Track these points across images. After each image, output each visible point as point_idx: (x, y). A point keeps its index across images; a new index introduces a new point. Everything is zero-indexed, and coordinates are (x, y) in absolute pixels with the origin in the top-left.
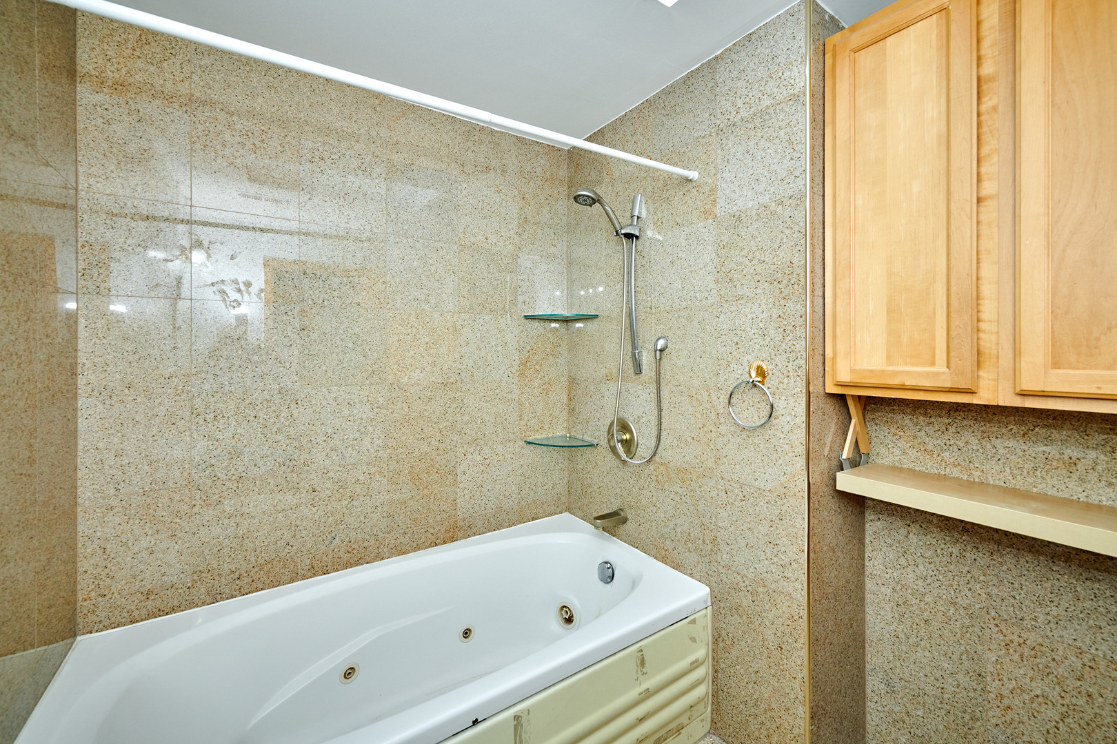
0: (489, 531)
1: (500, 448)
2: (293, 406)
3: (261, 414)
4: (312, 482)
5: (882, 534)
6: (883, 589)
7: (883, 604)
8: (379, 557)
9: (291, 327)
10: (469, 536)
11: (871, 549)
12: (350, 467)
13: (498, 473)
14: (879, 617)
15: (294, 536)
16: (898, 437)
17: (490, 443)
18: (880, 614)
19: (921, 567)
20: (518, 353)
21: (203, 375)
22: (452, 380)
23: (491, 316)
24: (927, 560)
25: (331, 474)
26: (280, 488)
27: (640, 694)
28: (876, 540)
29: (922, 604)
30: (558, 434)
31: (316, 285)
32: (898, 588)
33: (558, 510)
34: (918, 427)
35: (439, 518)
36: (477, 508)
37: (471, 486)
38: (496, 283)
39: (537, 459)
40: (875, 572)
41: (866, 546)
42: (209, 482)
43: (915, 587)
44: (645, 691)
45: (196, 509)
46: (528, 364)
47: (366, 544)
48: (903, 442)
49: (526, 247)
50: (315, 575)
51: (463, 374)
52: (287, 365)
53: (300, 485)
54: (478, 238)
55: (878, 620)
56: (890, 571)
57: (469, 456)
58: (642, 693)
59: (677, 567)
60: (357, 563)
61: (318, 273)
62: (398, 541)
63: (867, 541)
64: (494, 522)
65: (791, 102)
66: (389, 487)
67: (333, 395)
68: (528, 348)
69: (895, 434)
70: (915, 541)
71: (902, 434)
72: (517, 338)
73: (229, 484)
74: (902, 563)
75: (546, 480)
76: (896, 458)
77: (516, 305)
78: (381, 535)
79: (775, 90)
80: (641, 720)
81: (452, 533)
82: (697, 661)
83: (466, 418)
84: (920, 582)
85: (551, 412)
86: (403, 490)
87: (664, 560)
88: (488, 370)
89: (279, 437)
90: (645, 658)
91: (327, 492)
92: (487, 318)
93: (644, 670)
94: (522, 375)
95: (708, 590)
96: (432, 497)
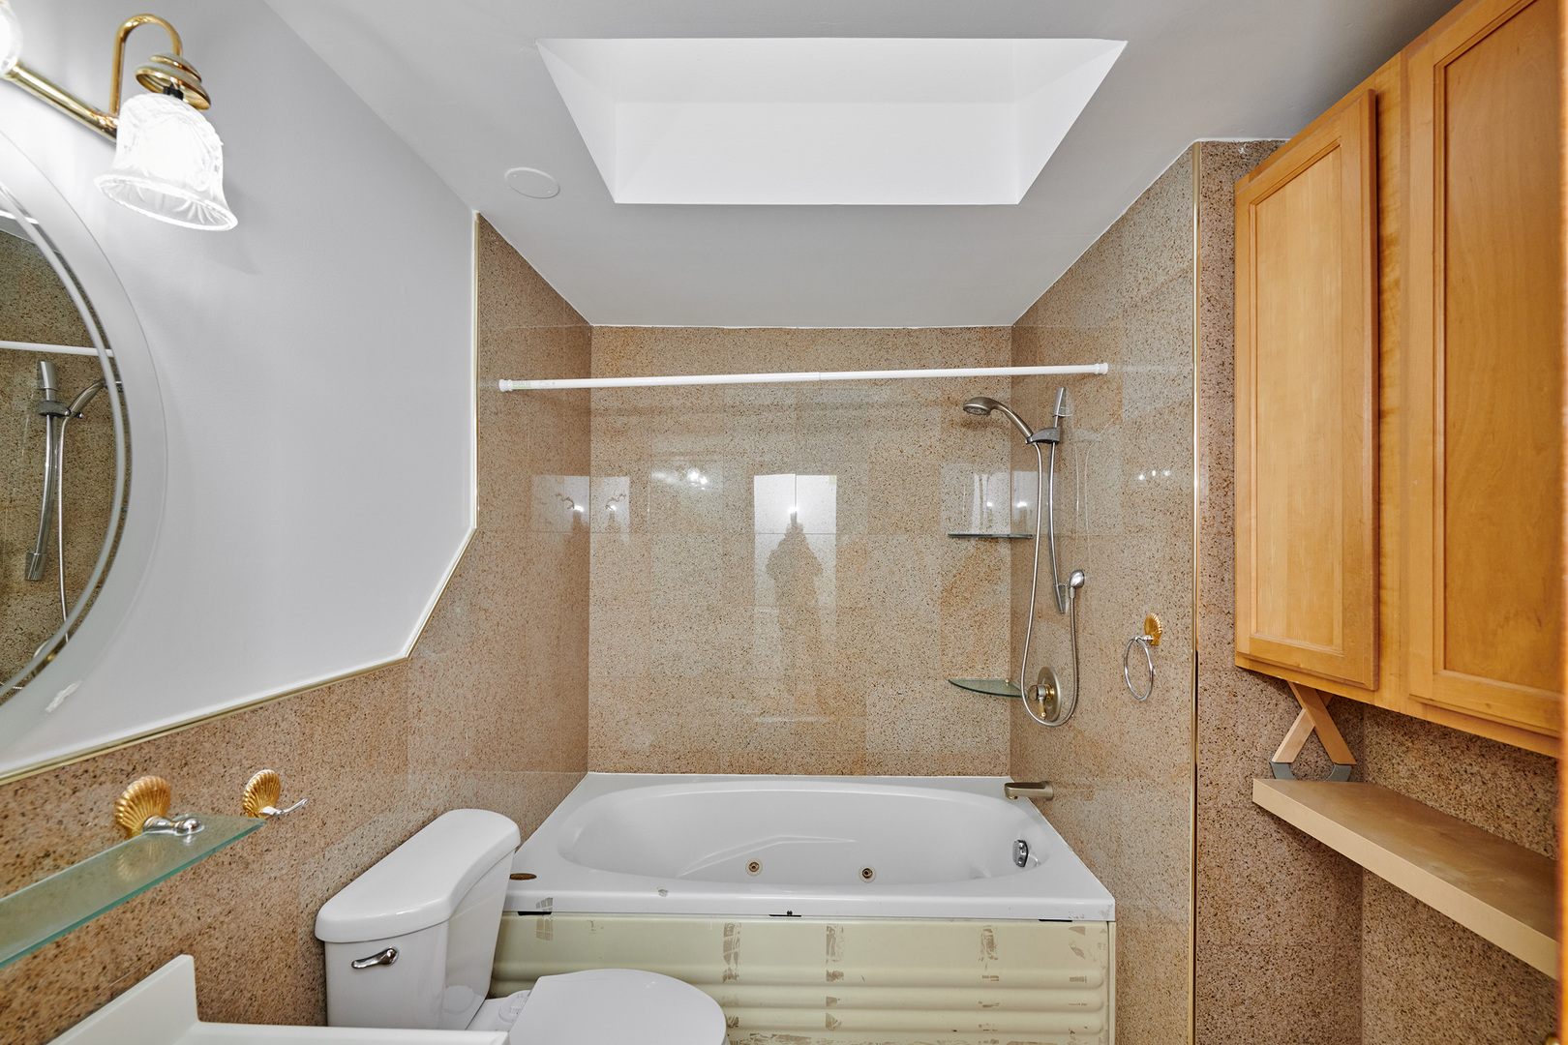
0: (903, 774)
1: (917, 684)
2: (718, 621)
3: (694, 626)
4: (731, 690)
5: (1383, 895)
6: (1385, 980)
7: (1383, 1005)
8: (786, 771)
9: (716, 553)
10: (879, 774)
11: (1369, 915)
12: (762, 681)
13: (914, 711)
14: (1379, 1022)
15: (718, 734)
16: (1404, 748)
17: (904, 677)
18: (1380, 1019)
19: (1432, 959)
20: (940, 578)
21: (657, 592)
22: (861, 605)
23: (906, 537)
24: (1440, 951)
25: (746, 685)
26: (708, 690)
27: (984, 977)
28: (1376, 903)
29: (1433, 1018)
30: (995, 677)
31: (736, 515)
32: (1403, 986)
33: (995, 771)
34: (1431, 738)
35: (846, 747)
36: (888, 745)
37: (881, 720)
38: (912, 499)
39: (967, 704)
40: (1374, 952)
41: (1364, 909)
42: (660, 676)
43: (1424, 988)
44: (992, 977)
45: (652, 697)
46: (954, 591)
47: (775, 755)
48: (1411, 758)
49: (952, 454)
50: (733, 772)
51: (873, 600)
52: (714, 585)
53: (722, 691)
54: (891, 452)
55: (1378, 1028)
56: (1393, 956)
57: (880, 688)
58: (987, 977)
59: (1090, 866)
60: (767, 771)
61: (737, 504)
62: (805, 761)
63: (1365, 901)
64: (908, 766)
66: (796, 706)
67: (749, 614)
68: (954, 572)
69: (1401, 744)
70: (1425, 917)
71: (1410, 744)
72: (940, 561)
73: (673, 681)
74: (1408, 947)
75: (978, 731)
76: (1402, 780)
77: (938, 523)
78: (789, 750)
80: (985, 1006)
81: (860, 764)
82: (1082, 979)
83: (877, 646)
84: (1430, 983)
85: (986, 649)
86: (809, 712)
87: (1080, 853)
88: (902, 596)
89: (707, 647)
90: (995, 941)
91: (744, 701)
92: (902, 538)
93: (994, 954)
94: (945, 603)
95: (1112, 901)
96: (839, 725)
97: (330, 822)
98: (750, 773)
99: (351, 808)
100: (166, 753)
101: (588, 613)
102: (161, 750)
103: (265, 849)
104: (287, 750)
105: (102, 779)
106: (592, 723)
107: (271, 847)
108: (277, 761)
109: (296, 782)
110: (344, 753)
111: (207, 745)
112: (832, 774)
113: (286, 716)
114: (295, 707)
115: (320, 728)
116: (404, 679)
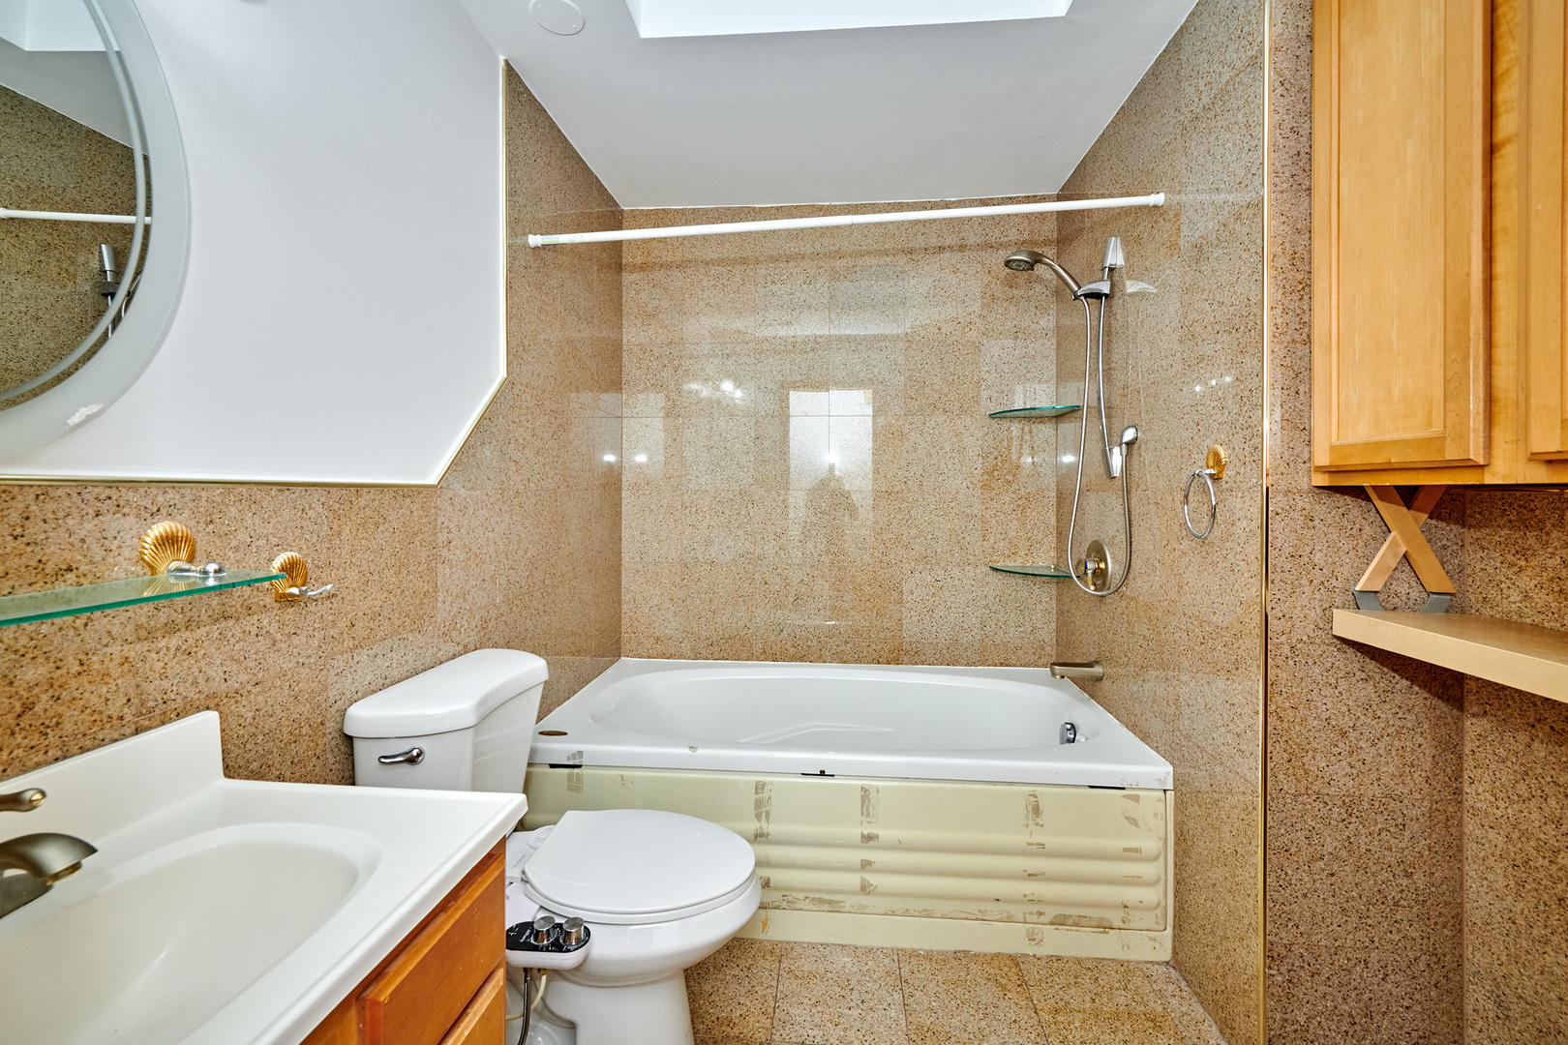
0: (941, 664)
1: (956, 571)
2: (750, 506)
3: (726, 511)
4: (765, 576)
5: (1489, 739)
6: (1492, 834)
7: (1490, 862)
8: (821, 659)
9: (748, 437)
10: (916, 663)
11: (1473, 764)
12: (796, 567)
13: (953, 599)
14: (1485, 883)
15: (750, 620)
16: (1516, 569)
17: (942, 564)
18: (1486, 878)
19: (1552, 802)
20: (981, 460)
21: (689, 477)
22: (897, 489)
23: (944, 418)
24: (1562, 790)
25: (780, 571)
26: (740, 576)
27: (1028, 844)
28: (1480, 749)
29: (1554, 868)
30: (1041, 563)
32: (1514, 836)
33: (1041, 662)
34: (1550, 550)
35: (882, 635)
36: (927, 634)
37: (919, 608)
38: (951, 379)
39: (1009, 592)
40: (1479, 805)
41: (1465, 758)
42: (693, 562)
43: (1542, 836)
44: (1037, 844)
45: (685, 582)
46: (996, 473)
47: (809, 643)
48: (1525, 578)
49: (993, 331)
50: (766, 659)
51: (910, 483)
52: (746, 469)
53: (755, 577)
54: (928, 330)
55: (1484, 889)
56: (1502, 805)
57: (917, 575)
58: (1033, 844)
59: (1145, 738)
60: (801, 659)
62: (840, 649)
63: (1467, 750)
64: (947, 656)
65: (1249, 69)
66: (831, 593)
67: (781, 498)
68: (996, 454)
69: (1512, 565)
70: (1542, 754)
72: (980, 442)
73: (705, 566)
74: (1521, 793)
75: (1022, 621)
76: (1513, 606)
77: (978, 403)
78: (823, 638)
79: (1235, 56)
80: (1030, 875)
81: (896, 655)
82: (1137, 850)
83: (914, 531)
84: (1550, 829)
85: (1030, 535)
86: (844, 598)
87: (1133, 728)
88: (941, 479)
89: (740, 532)
90: (1040, 806)
91: (776, 587)
92: (941, 419)
93: (1039, 820)
94: (986, 486)
95: (1170, 769)
96: (875, 612)
97: (359, 625)
98: (784, 660)
99: (380, 618)
100: (192, 505)
101: (621, 498)
102: (186, 499)
103: (292, 632)
104: (314, 540)
105: (126, 510)
106: (625, 608)
107: (299, 632)
108: (304, 547)
109: (324, 574)
110: (372, 561)
111: (232, 509)
112: (868, 663)
113: (313, 505)
114: (323, 500)
115: (348, 528)
116: (433, 504)
